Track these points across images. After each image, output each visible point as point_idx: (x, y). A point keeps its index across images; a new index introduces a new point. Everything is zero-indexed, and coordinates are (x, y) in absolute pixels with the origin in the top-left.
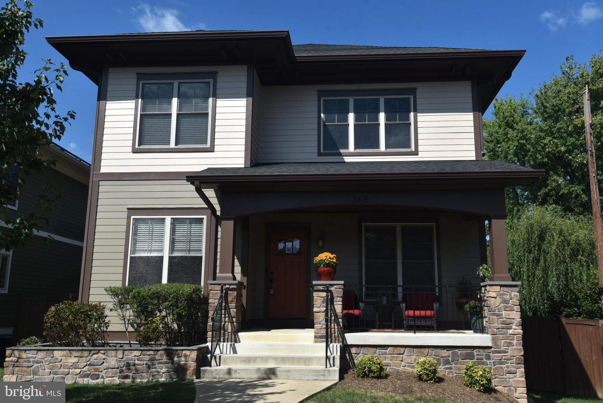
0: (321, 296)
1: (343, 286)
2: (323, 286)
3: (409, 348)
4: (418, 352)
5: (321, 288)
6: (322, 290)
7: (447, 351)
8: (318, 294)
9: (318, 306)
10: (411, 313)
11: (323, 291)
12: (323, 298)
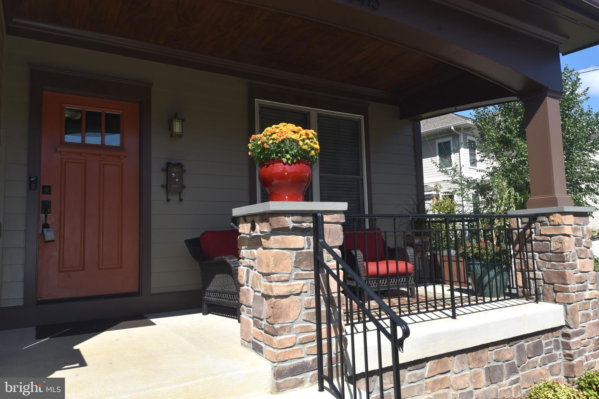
0: (292, 247)
1: (343, 215)
2: (296, 218)
3: (460, 355)
4: (474, 360)
5: (289, 222)
6: (294, 228)
7: (510, 346)
8: (283, 242)
9: (283, 279)
10: (372, 267)
11: (297, 231)
12: (295, 252)
